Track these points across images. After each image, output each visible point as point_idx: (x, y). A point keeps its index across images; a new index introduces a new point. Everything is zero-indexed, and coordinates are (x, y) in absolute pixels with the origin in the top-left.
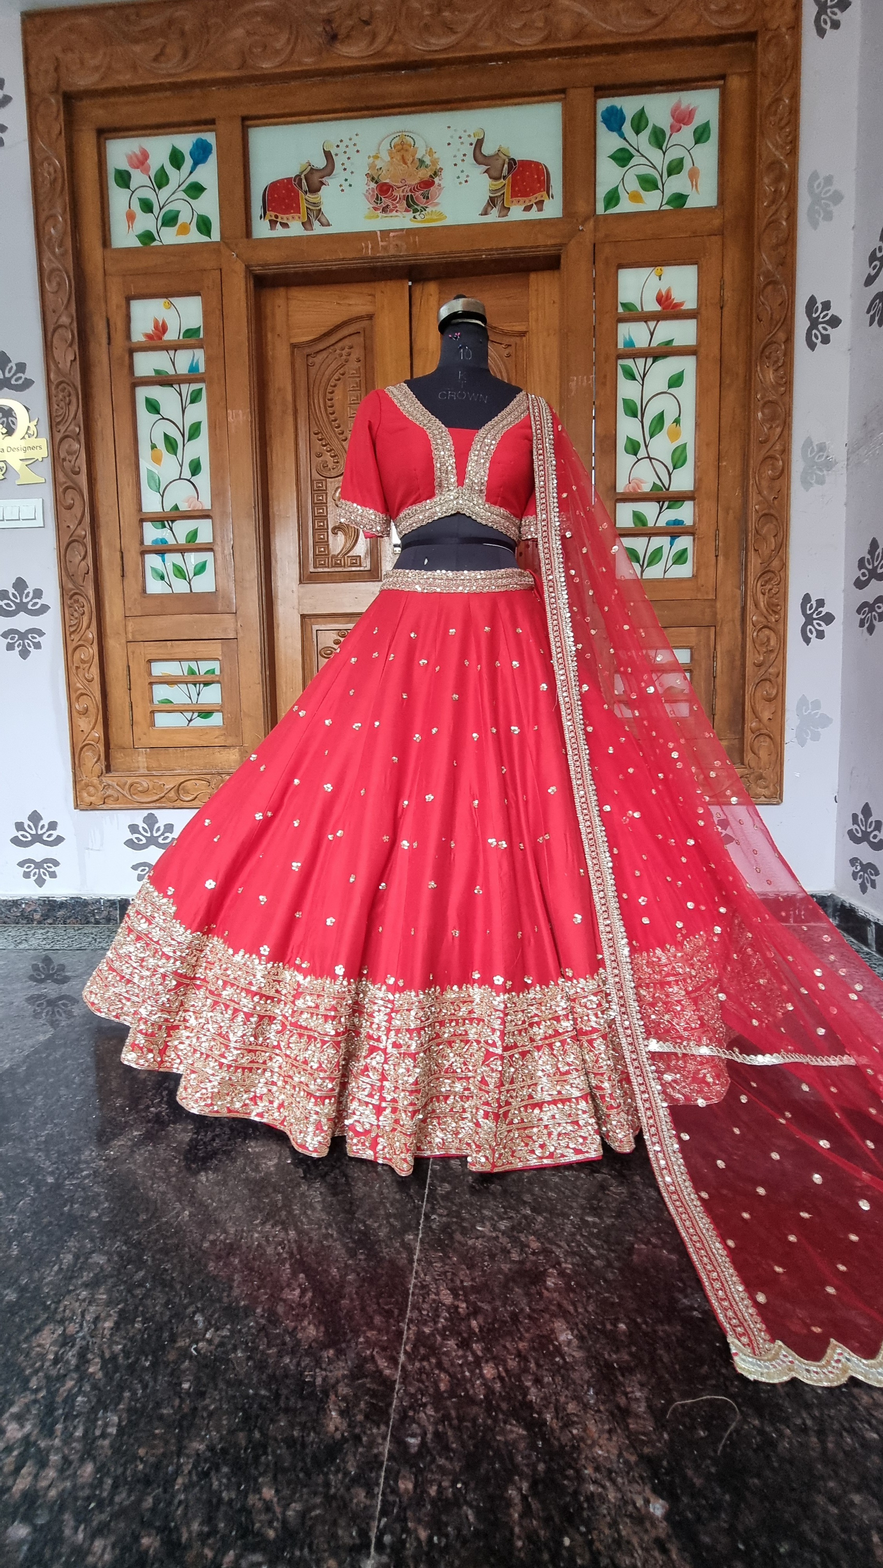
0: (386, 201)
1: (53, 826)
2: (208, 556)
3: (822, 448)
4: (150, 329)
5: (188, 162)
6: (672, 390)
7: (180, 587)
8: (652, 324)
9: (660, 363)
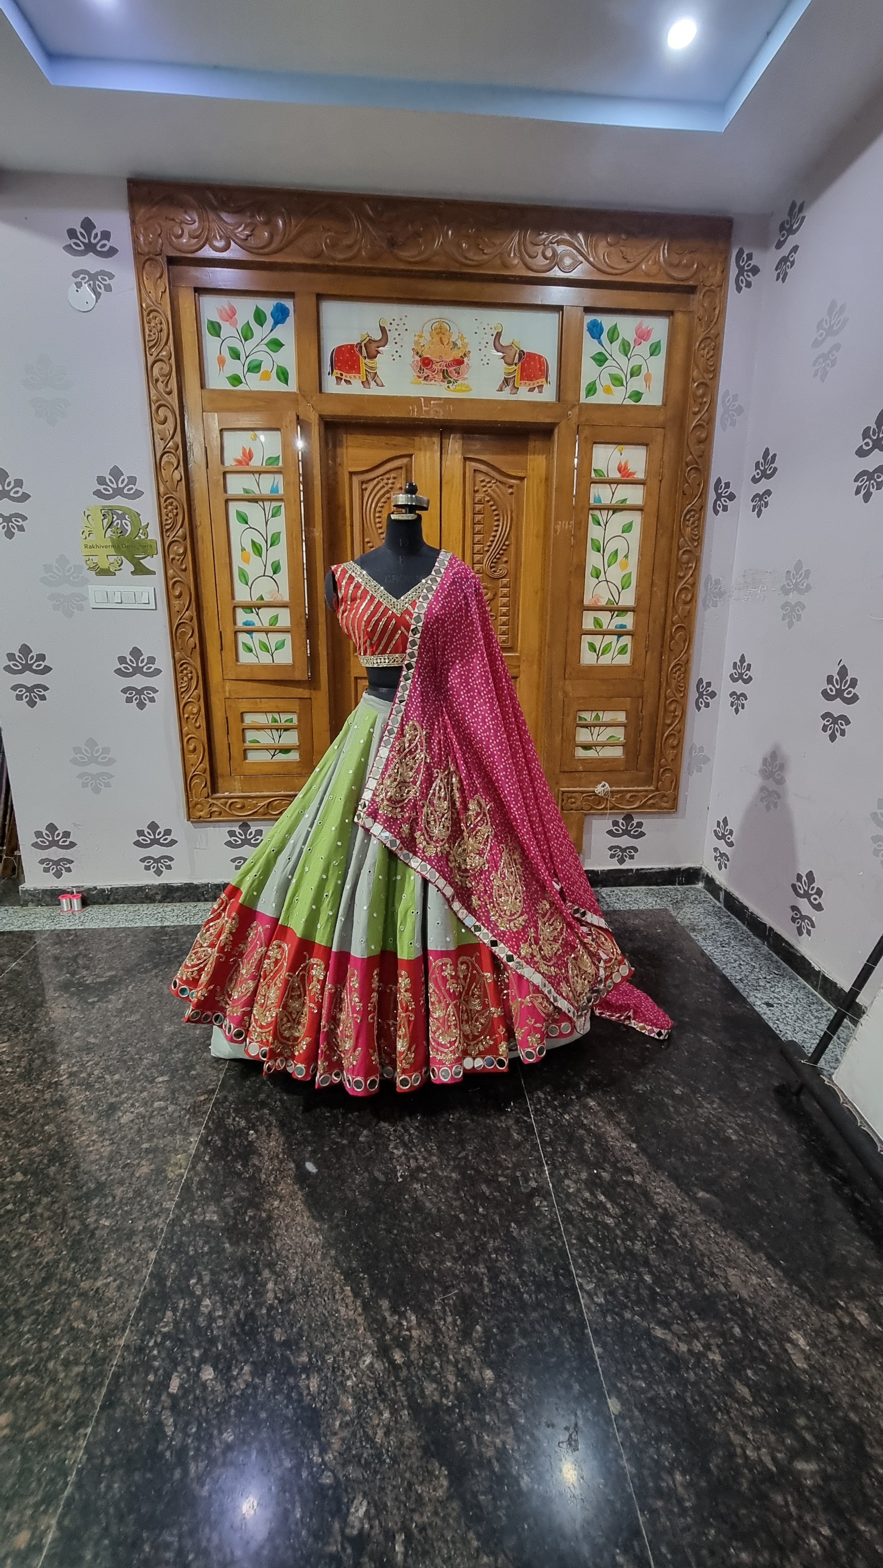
0: (427, 372)
1: (168, 832)
2: (288, 637)
3: (718, 582)
4: (239, 457)
5: (270, 321)
6: (624, 535)
7: (265, 659)
8: (614, 486)
9: (617, 514)
